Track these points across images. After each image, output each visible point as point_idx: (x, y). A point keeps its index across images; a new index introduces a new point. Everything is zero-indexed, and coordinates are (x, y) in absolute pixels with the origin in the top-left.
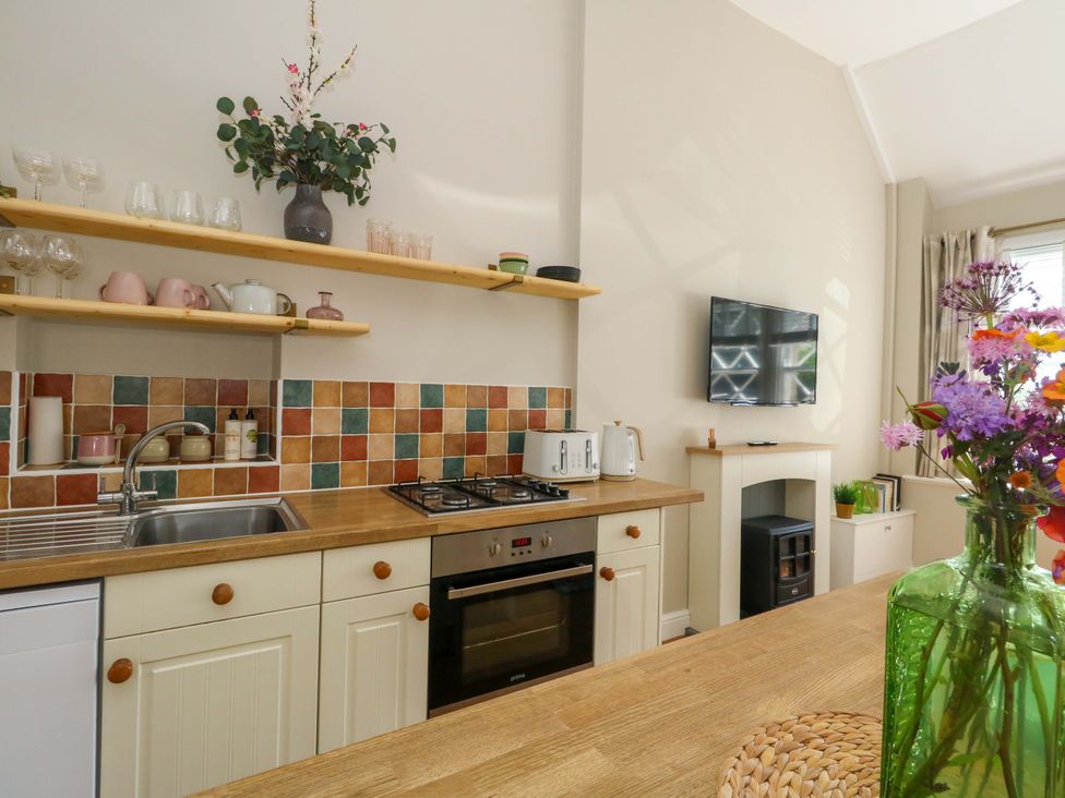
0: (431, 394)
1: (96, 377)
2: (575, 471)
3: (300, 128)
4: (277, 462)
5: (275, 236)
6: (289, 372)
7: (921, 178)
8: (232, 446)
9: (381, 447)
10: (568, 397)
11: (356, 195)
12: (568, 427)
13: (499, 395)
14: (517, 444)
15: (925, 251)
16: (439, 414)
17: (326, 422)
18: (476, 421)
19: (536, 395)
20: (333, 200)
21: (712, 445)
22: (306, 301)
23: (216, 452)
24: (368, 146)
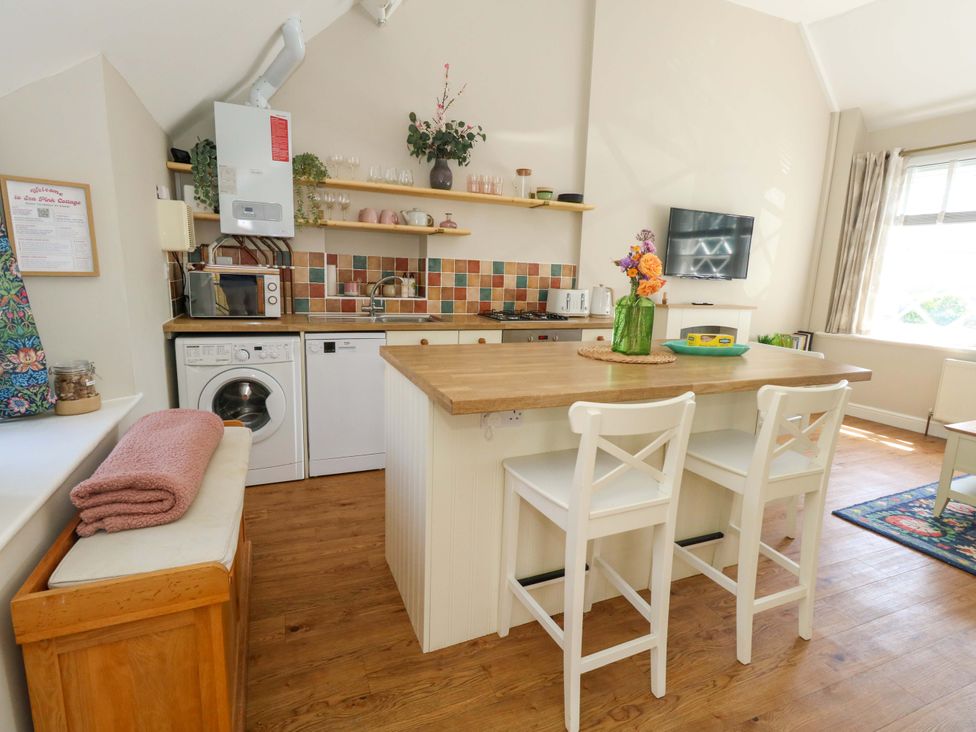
0: (498, 267)
1: (346, 256)
2: (574, 310)
3: (439, 132)
4: (426, 299)
5: (425, 187)
6: (431, 254)
7: (858, 109)
8: (405, 290)
9: (473, 294)
10: (574, 271)
11: (462, 160)
12: (574, 286)
13: (534, 269)
14: (544, 296)
15: (853, 166)
16: (502, 278)
17: (448, 280)
18: (521, 282)
19: (556, 269)
20: (452, 164)
21: (664, 302)
22: (439, 218)
23: (399, 293)
24: (471, 136)
